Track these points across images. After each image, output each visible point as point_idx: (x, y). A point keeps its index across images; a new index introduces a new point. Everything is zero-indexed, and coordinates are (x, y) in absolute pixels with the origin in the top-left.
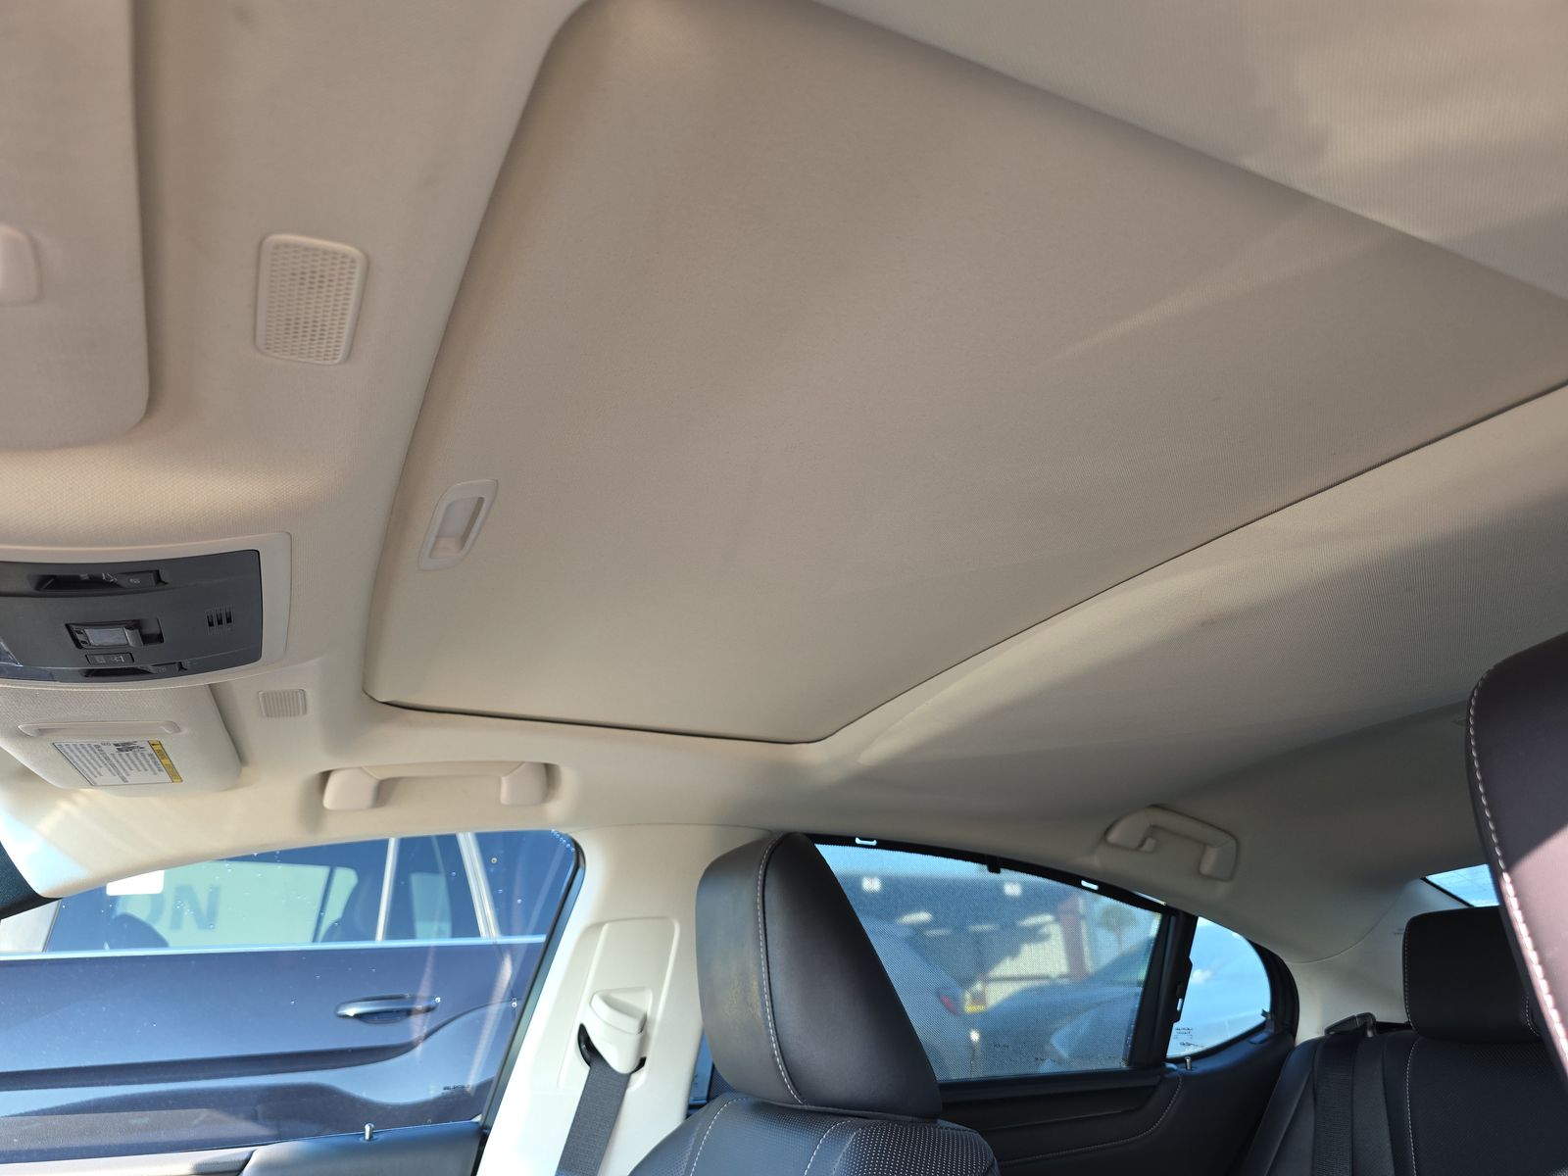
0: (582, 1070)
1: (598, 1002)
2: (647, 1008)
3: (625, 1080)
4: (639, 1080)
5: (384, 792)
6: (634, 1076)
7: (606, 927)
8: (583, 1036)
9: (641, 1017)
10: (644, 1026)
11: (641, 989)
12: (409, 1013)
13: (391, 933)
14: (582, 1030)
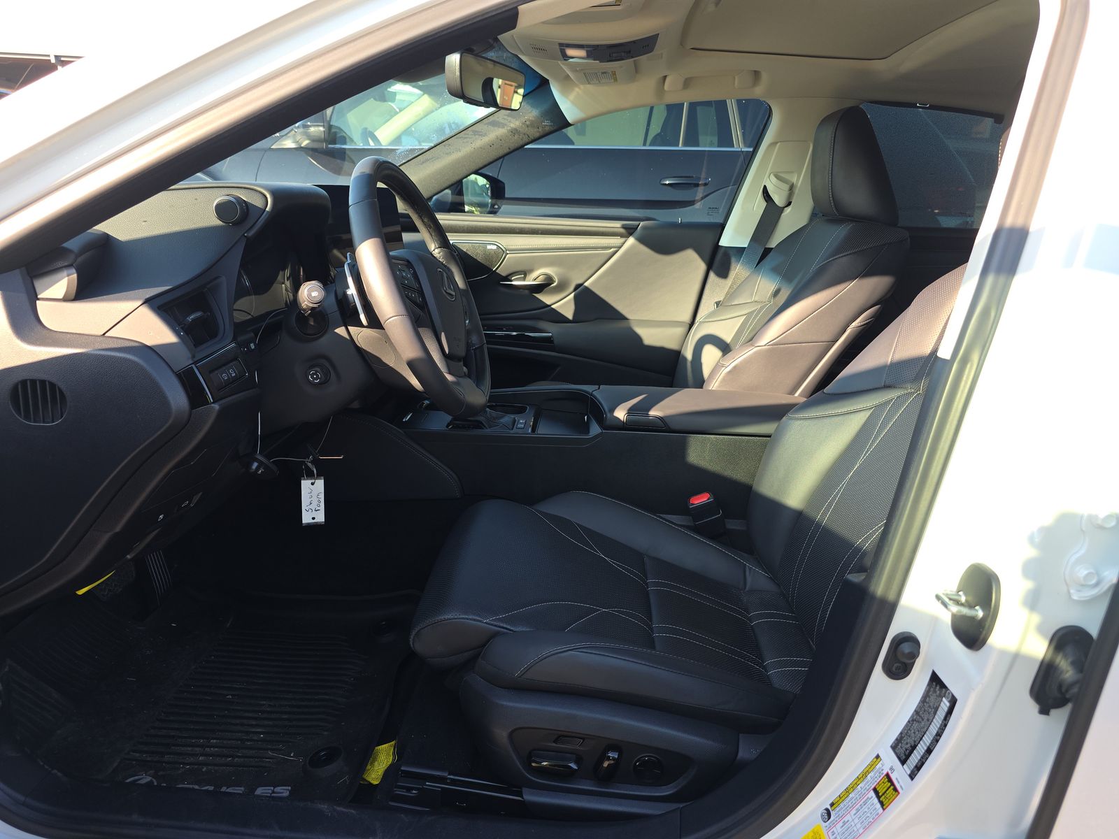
0: (764, 204)
1: (772, 177)
2: (794, 180)
3: (782, 210)
4: (788, 210)
5: (687, 83)
6: (786, 209)
7: (779, 144)
8: (765, 190)
9: (791, 184)
10: (792, 188)
11: (792, 172)
12: (697, 185)
13: (685, 144)
14: (765, 187)
